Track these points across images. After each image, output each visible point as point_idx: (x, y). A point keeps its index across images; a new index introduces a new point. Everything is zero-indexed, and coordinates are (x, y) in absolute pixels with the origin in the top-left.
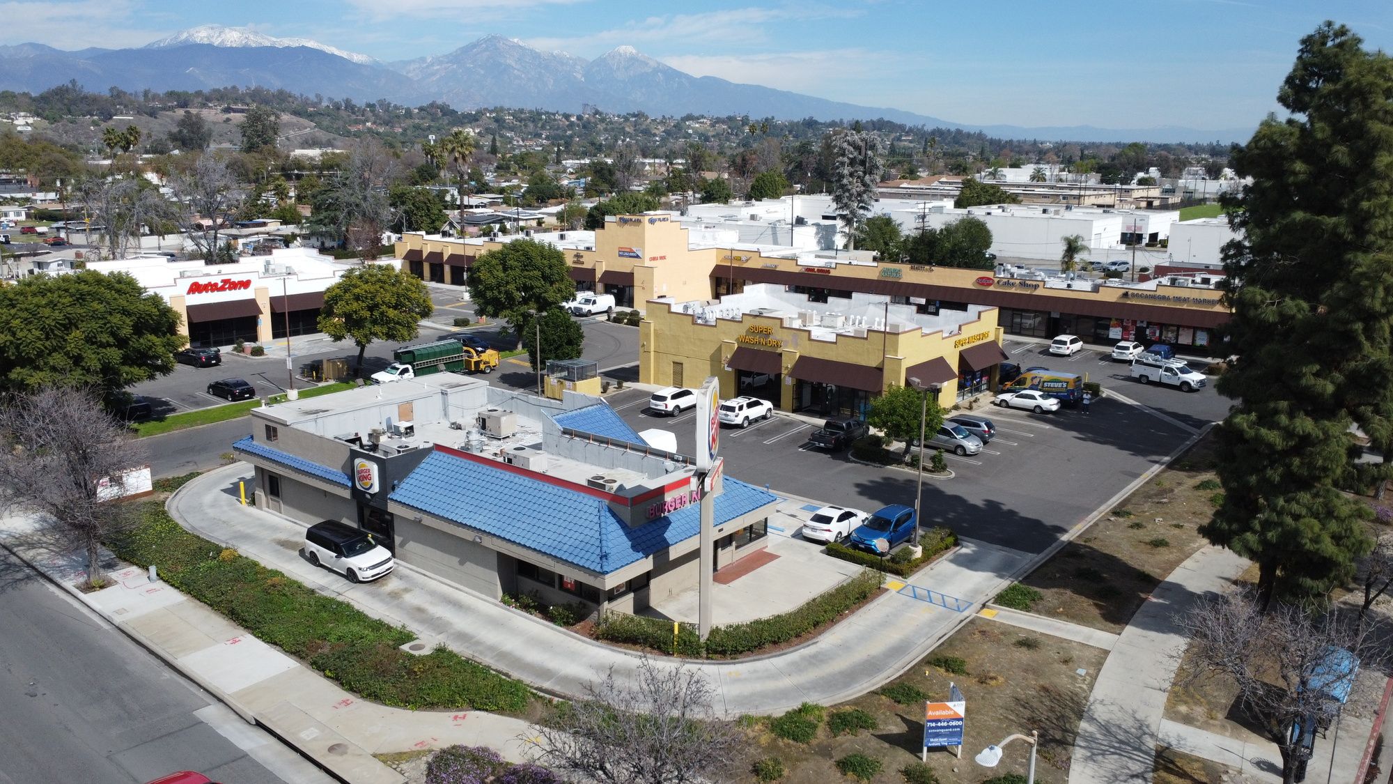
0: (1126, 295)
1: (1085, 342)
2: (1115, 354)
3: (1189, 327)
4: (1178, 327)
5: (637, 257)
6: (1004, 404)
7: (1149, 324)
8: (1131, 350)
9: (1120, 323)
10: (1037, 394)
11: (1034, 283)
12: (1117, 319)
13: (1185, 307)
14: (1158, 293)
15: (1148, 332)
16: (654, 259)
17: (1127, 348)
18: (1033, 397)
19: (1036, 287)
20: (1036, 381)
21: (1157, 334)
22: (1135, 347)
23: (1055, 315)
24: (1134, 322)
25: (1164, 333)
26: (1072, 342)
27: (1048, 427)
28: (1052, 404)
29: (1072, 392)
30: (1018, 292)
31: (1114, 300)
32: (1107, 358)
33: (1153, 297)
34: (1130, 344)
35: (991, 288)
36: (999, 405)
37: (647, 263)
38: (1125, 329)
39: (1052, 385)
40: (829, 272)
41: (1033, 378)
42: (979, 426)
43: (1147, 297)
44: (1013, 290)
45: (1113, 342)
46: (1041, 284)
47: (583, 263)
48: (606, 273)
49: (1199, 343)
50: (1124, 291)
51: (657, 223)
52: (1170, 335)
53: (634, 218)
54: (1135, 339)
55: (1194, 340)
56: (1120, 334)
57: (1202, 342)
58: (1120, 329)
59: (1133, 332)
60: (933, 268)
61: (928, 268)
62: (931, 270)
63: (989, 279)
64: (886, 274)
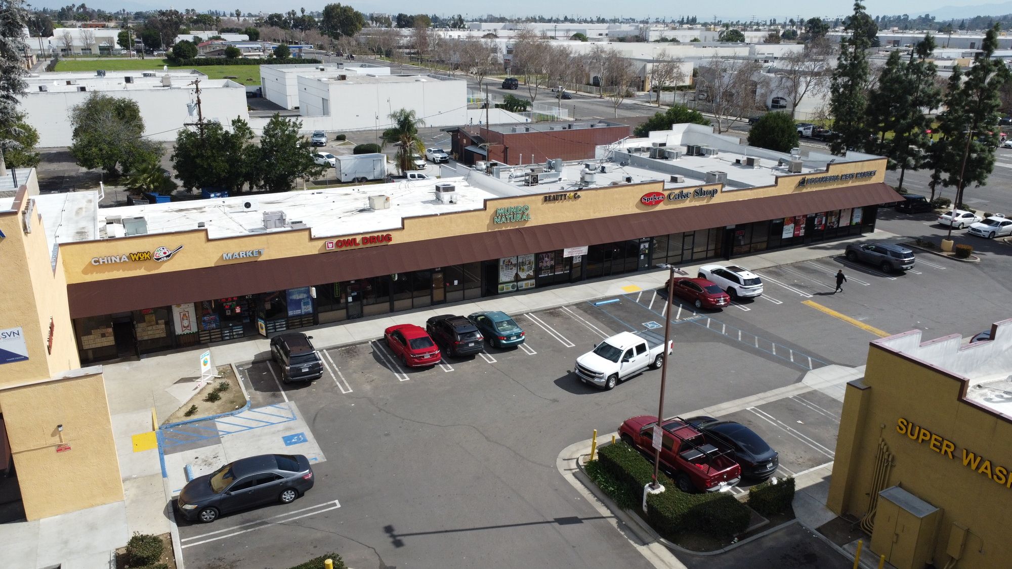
0: (802, 183)
11: (711, 188)
13: (849, 184)
14: (830, 174)
30: (693, 204)
31: (790, 192)
35: (661, 207)
38: (797, 224)
40: (388, 238)
44: (686, 204)
46: (719, 188)
49: (855, 222)
50: (801, 178)
54: (805, 233)
55: (851, 219)
56: (792, 231)
57: (857, 220)
58: (793, 225)
59: (803, 226)
60: (579, 193)
61: (572, 194)
62: (576, 197)
63: (658, 194)
64: (503, 219)
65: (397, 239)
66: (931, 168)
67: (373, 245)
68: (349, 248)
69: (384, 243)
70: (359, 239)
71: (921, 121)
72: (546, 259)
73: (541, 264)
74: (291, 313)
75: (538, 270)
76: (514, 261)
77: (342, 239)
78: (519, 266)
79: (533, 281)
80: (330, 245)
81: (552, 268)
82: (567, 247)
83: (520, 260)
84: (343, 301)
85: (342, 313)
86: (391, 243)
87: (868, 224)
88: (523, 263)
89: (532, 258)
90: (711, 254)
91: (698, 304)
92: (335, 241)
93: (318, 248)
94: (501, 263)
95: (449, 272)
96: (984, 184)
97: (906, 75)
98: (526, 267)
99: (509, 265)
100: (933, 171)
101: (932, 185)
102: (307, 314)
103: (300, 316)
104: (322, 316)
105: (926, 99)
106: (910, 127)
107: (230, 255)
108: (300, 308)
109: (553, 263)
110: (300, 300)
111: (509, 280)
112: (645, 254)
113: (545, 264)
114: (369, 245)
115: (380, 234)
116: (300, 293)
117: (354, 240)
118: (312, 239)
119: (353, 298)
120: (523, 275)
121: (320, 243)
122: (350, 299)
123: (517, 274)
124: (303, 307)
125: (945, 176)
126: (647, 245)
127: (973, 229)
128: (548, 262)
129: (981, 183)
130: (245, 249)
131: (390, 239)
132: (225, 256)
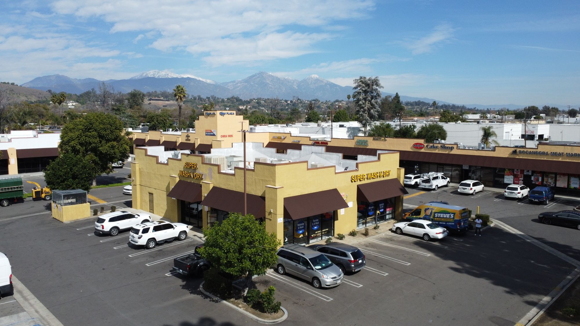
0: (515, 152)
1: (485, 186)
2: (506, 194)
3: (564, 175)
4: (556, 174)
5: (214, 135)
6: (399, 231)
7: (533, 172)
8: (519, 190)
9: (512, 172)
10: (425, 223)
11: (450, 146)
12: (509, 170)
13: (560, 159)
14: (539, 150)
15: (533, 178)
16: (224, 136)
17: (516, 189)
18: (422, 226)
19: (452, 148)
20: (428, 212)
21: (540, 180)
22: (522, 189)
23: (465, 167)
24: (522, 171)
25: (545, 179)
26: (474, 185)
27: (429, 254)
28: (438, 233)
29: (459, 222)
30: (440, 152)
31: (506, 156)
32: (501, 196)
33: (535, 153)
34: (518, 187)
35: (423, 150)
36: (395, 232)
37: (219, 138)
38: (516, 177)
39: (442, 215)
40: (327, 144)
41: (426, 210)
42: (345, 255)
43: (530, 153)
44: (437, 151)
45: (505, 186)
46: (455, 146)
47: (190, 140)
48: (200, 145)
49: (573, 186)
50: (513, 149)
51: (226, 116)
52: (550, 181)
53: (212, 112)
56: (512, 180)
60: (386, 138)
61: (383, 138)
62: (385, 140)
63: (421, 144)
64: (359, 144)
65: (330, 144)
68: (318, 144)
70: (320, 142)
92: (315, 142)
112: (417, 171)
114: (322, 145)
115: (325, 142)
118: (310, 140)
126: (418, 167)
130: (296, 140)
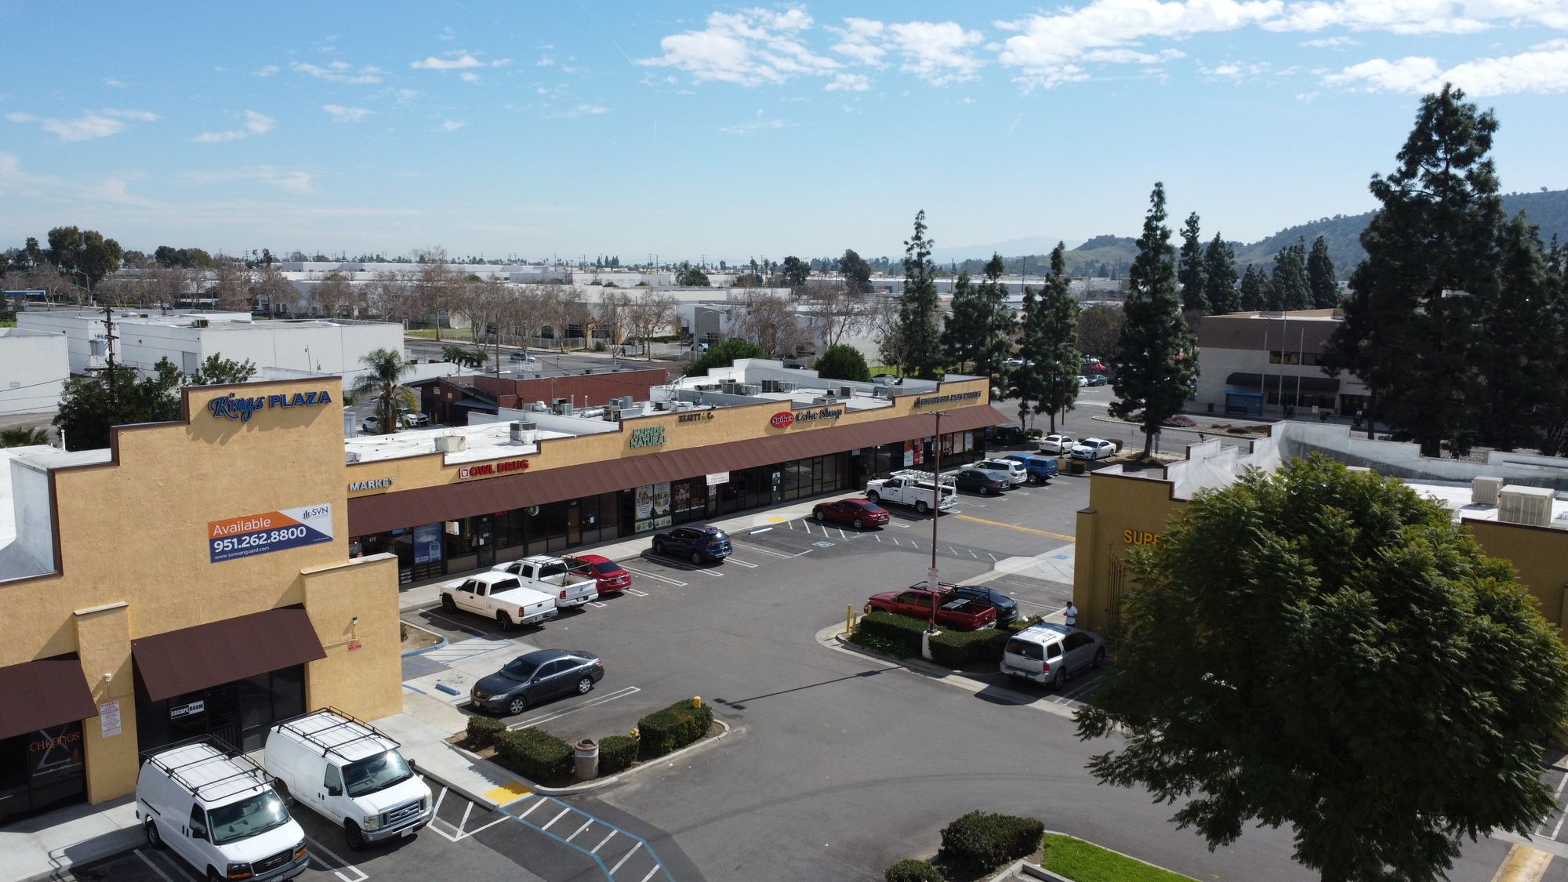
0: (918, 404)
9: (912, 444)
11: (836, 409)
14: (941, 394)
19: (838, 414)
21: (940, 447)
23: (857, 452)
25: (945, 444)
30: (819, 427)
31: (907, 413)
35: (789, 430)
38: (916, 450)
40: (524, 464)
44: (813, 426)
46: (843, 408)
49: (967, 448)
50: (914, 399)
52: (948, 445)
54: (924, 460)
55: (964, 445)
56: (912, 457)
57: (969, 446)
58: (912, 451)
59: (922, 452)
60: (712, 413)
61: (706, 413)
62: (710, 417)
63: (787, 414)
64: (640, 442)
65: (534, 465)
66: (1017, 398)
67: (509, 473)
68: (484, 477)
69: (520, 471)
70: (494, 465)
71: (1000, 347)
72: (682, 491)
73: (677, 497)
74: (417, 560)
75: (673, 506)
76: (650, 495)
77: (476, 465)
78: (655, 499)
79: (669, 518)
80: (465, 473)
81: (688, 502)
82: (709, 473)
83: (656, 493)
84: (474, 544)
85: (472, 559)
86: (526, 471)
87: (977, 453)
88: (659, 497)
89: (668, 490)
90: (838, 486)
91: (857, 524)
92: (469, 468)
93: (451, 477)
94: (638, 496)
95: (585, 505)
96: (1073, 408)
97: (979, 297)
98: (662, 501)
99: (645, 497)
100: (1020, 400)
101: (1022, 415)
102: (436, 561)
103: (427, 564)
104: (452, 564)
105: (1003, 323)
106: (990, 354)
107: (357, 485)
108: (428, 554)
109: (688, 495)
110: (428, 544)
111: (645, 517)
112: (777, 485)
113: (680, 497)
114: (504, 473)
115: (516, 460)
116: (428, 533)
117: (490, 466)
118: (445, 466)
119: (485, 539)
120: (659, 511)
121: (454, 471)
122: (482, 542)
123: (653, 511)
124: (431, 552)
125: (1032, 404)
126: (779, 474)
127: (1076, 452)
128: (683, 494)
129: (1071, 408)
130: (373, 478)
131: (526, 466)
132: (352, 486)
